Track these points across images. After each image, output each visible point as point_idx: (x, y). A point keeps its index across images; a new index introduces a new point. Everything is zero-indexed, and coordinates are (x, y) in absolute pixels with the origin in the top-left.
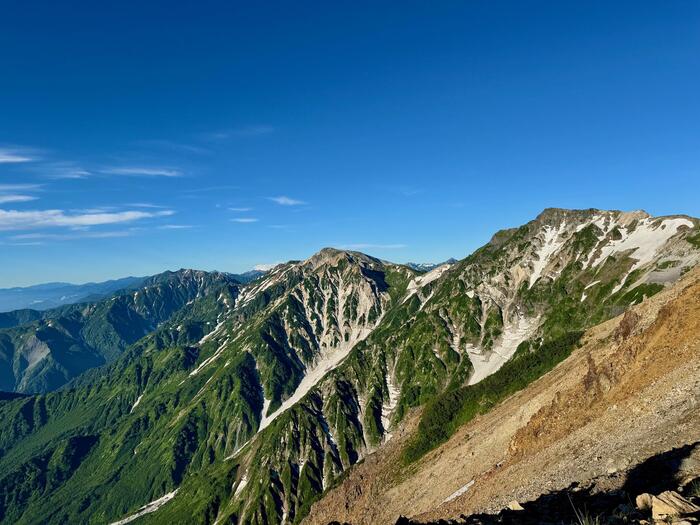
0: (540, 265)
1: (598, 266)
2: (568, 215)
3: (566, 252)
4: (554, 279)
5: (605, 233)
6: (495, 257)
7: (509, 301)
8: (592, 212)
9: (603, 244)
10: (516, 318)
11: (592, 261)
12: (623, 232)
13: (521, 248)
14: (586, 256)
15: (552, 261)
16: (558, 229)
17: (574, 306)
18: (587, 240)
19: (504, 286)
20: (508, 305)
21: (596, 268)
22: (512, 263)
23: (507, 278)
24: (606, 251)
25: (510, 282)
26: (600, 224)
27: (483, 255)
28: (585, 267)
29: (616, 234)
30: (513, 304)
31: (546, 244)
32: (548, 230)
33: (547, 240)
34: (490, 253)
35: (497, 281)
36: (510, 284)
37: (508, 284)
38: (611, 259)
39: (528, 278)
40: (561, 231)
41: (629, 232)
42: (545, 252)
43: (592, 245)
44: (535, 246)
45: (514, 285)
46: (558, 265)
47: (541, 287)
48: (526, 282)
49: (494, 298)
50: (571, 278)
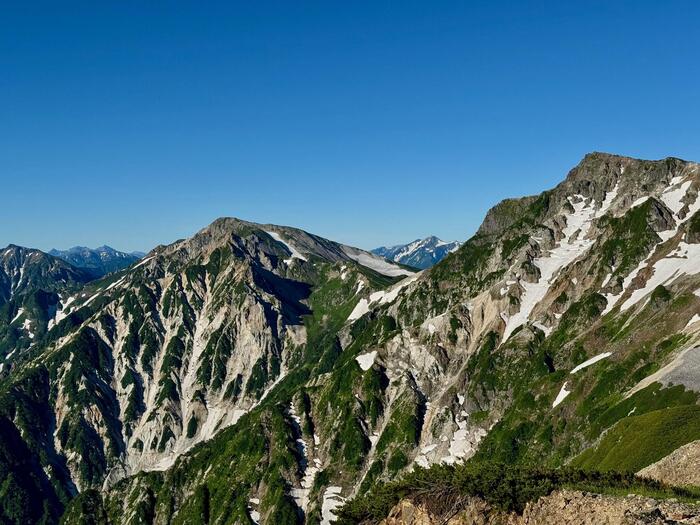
0: (535, 294)
1: (633, 309)
2: (629, 170)
3: (587, 267)
4: (548, 332)
5: (679, 222)
6: (469, 267)
7: (449, 380)
8: (672, 166)
9: (665, 249)
10: (448, 425)
11: (627, 296)
13: (509, 247)
14: (620, 281)
15: (554, 288)
16: (599, 205)
17: (533, 418)
18: (635, 240)
19: (444, 343)
20: (441, 394)
21: (625, 317)
22: (481, 284)
23: (456, 324)
24: (665, 271)
25: (461, 334)
26: (672, 199)
28: (609, 308)
30: (453, 393)
31: (564, 243)
32: (578, 207)
33: (569, 232)
35: (432, 330)
36: (460, 339)
37: (453, 338)
38: (662, 292)
39: (502, 325)
42: (550, 265)
43: (639, 252)
44: (536, 247)
45: (467, 341)
46: (562, 299)
47: (511, 352)
48: (493, 336)
49: (415, 372)
50: (573, 336)
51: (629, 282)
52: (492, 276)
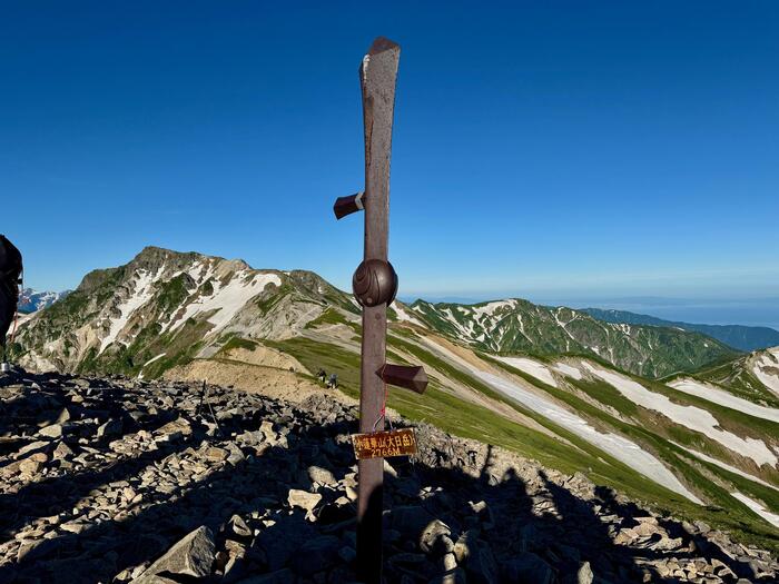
0: (119, 325)
1: (176, 330)
2: (170, 257)
3: (150, 309)
4: (128, 345)
5: (198, 285)
6: (74, 310)
8: (193, 256)
9: (192, 299)
11: (173, 323)
12: (216, 285)
13: (101, 299)
14: (169, 316)
15: (131, 321)
16: (155, 275)
18: (176, 294)
19: (61, 356)
21: (172, 335)
22: (84, 320)
23: (68, 344)
24: (192, 310)
25: (72, 350)
26: (195, 273)
28: (163, 330)
29: (208, 289)
31: (135, 295)
32: (142, 276)
33: (137, 290)
35: (52, 349)
36: (71, 354)
37: (67, 353)
38: (191, 321)
39: (99, 343)
40: (155, 280)
41: (222, 286)
42: (127, 308)
43: (178, 301)
44: (118, 298)
45: (76, 354)
46: (136, 327)
47: (107, 358)
48: (94, 350)
50: (144, 346)
51: (172, 317)
52: (91, 316)
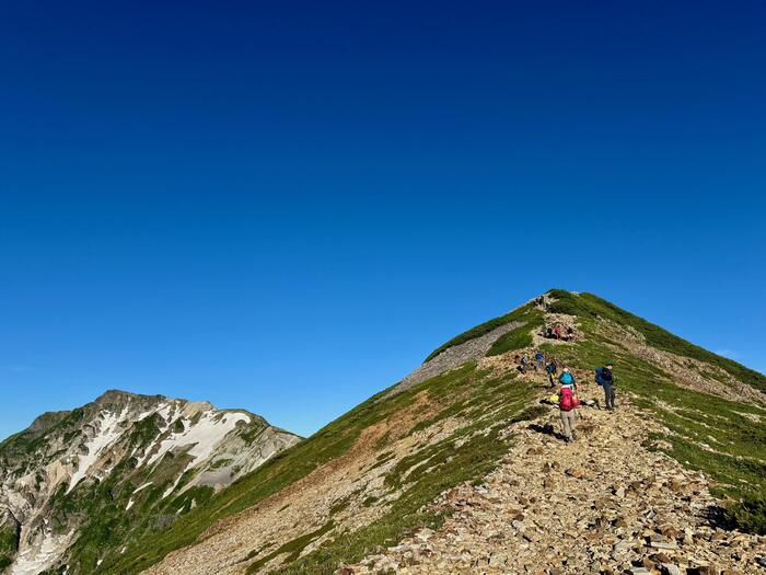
0: (87, 462)
1: (154, 463)
2: (133, 399)
3: (122, 445)
4: (101, 480)
5: (168, 424)
6: (31, 449)
7: (35, 512)
8: (159, 398)
9: (164, 436)
10: (39, 537)
11: (149, 457)
12: (186, 424)
13: (68, 438)
14: (143, 451)
15: (103, 455)
16: (118, 416)
18: (148, 432)
19: (32, 490)
20: (31, 520)
21: (151, 467)
22: (51, 457)
23: (39, 479)
24: (166, 446)
25: (42, 485)
26: (164, 414)
27: (15, 445)
28: (140, 464)
29: (179, 427)
30: (40, 518)
31: (100, 435)
32: (106, 416)
33: (103, 429)
34: (26, 441)
35: (24, 484)
36: (42, 488)
37: (38, 488)
38: (169, 455)
39: (69, 479)
40: (121, 420)
41: (192, 424)
42: (96, 445)
43: (152, 437)
44: (85, 436)
45: (46, 489)
46: (109, 462)
47: (82, 491)
48: (65, 485)
49: (13, 509)
50: (121, 479)
51: (147, 451)
52: (58, 453)
